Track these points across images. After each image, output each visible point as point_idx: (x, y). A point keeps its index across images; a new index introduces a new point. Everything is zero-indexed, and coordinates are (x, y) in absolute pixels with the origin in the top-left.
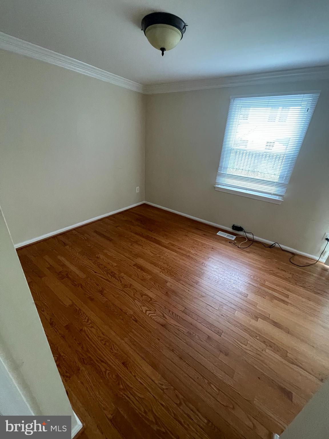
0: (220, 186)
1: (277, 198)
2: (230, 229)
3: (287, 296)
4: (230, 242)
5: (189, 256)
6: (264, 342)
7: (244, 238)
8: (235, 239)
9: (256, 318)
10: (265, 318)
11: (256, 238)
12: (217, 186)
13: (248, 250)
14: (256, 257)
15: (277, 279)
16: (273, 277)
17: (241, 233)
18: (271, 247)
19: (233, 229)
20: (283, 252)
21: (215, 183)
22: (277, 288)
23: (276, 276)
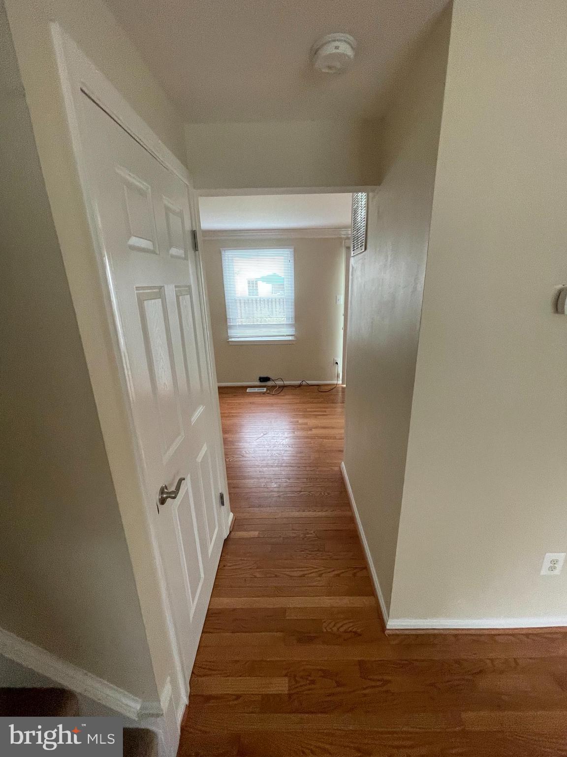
0: (233, 339)
1: (290, 338)
2: (258, 383)
3: (325, 411)
4: (264, 393)
5: (232, 416)
6: (321, 438)
7: (274, 387)
8: (267, 390)
9: (311, 430)
10: (316, 428)
11: (287, 383)
12: (230, 340)
13: (283, 394)
14: (291, 397)
15: (315, 405)
16: (309, 405)
17: (269, 383)
18: (300, 386)
19: (261, 381)
20: (312, 387)
21: (228, 337)
22: (317, 410)
23: (313, 403)
